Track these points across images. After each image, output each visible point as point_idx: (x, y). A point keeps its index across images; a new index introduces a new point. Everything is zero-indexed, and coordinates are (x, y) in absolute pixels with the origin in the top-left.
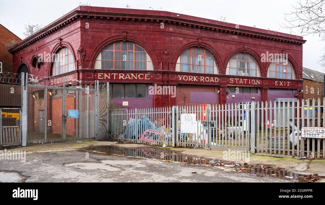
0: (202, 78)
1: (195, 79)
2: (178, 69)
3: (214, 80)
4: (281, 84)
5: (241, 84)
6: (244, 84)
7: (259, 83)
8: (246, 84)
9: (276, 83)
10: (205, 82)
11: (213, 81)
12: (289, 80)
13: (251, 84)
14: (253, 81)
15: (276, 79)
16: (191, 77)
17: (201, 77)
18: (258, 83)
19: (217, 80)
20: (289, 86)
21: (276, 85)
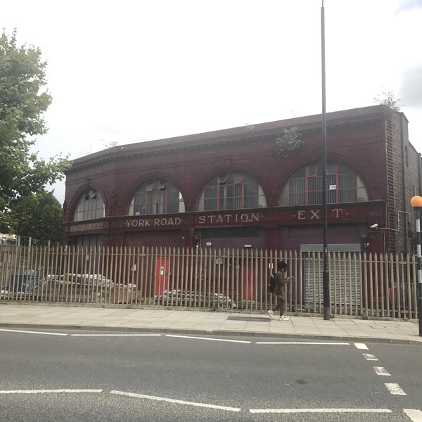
0: (157, 221)
1: (147, 223)
2: (131, 213)
3: (174, 222)
4: (315, 214)
5: (220, 223)
6: (225, 223)
7: (257, 219)
8: (230, 224)
9: (299, 214)
10: (161, 226)
11: (172, 223)
12: (338, 206)
13: (239, 222)
14: (244, 218)
15: (297, 208)
16: (141, 222)
17: (155, 220)
18: (254, 219)
19: (178, 221)
20: (337, 217)
21: (299, 218)
